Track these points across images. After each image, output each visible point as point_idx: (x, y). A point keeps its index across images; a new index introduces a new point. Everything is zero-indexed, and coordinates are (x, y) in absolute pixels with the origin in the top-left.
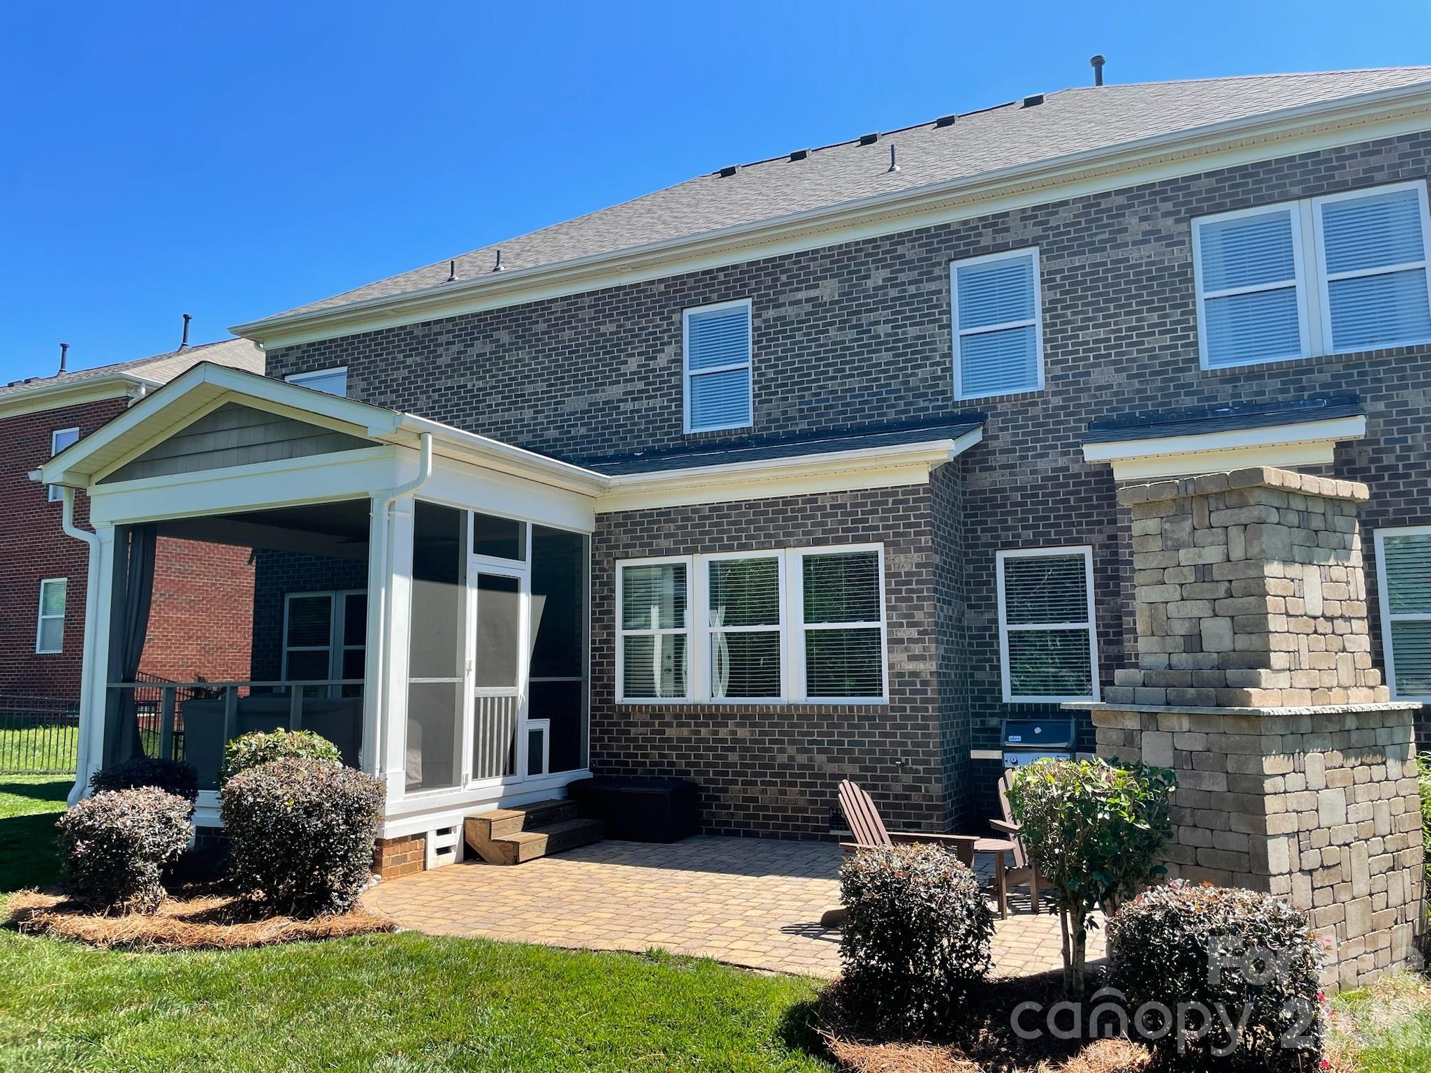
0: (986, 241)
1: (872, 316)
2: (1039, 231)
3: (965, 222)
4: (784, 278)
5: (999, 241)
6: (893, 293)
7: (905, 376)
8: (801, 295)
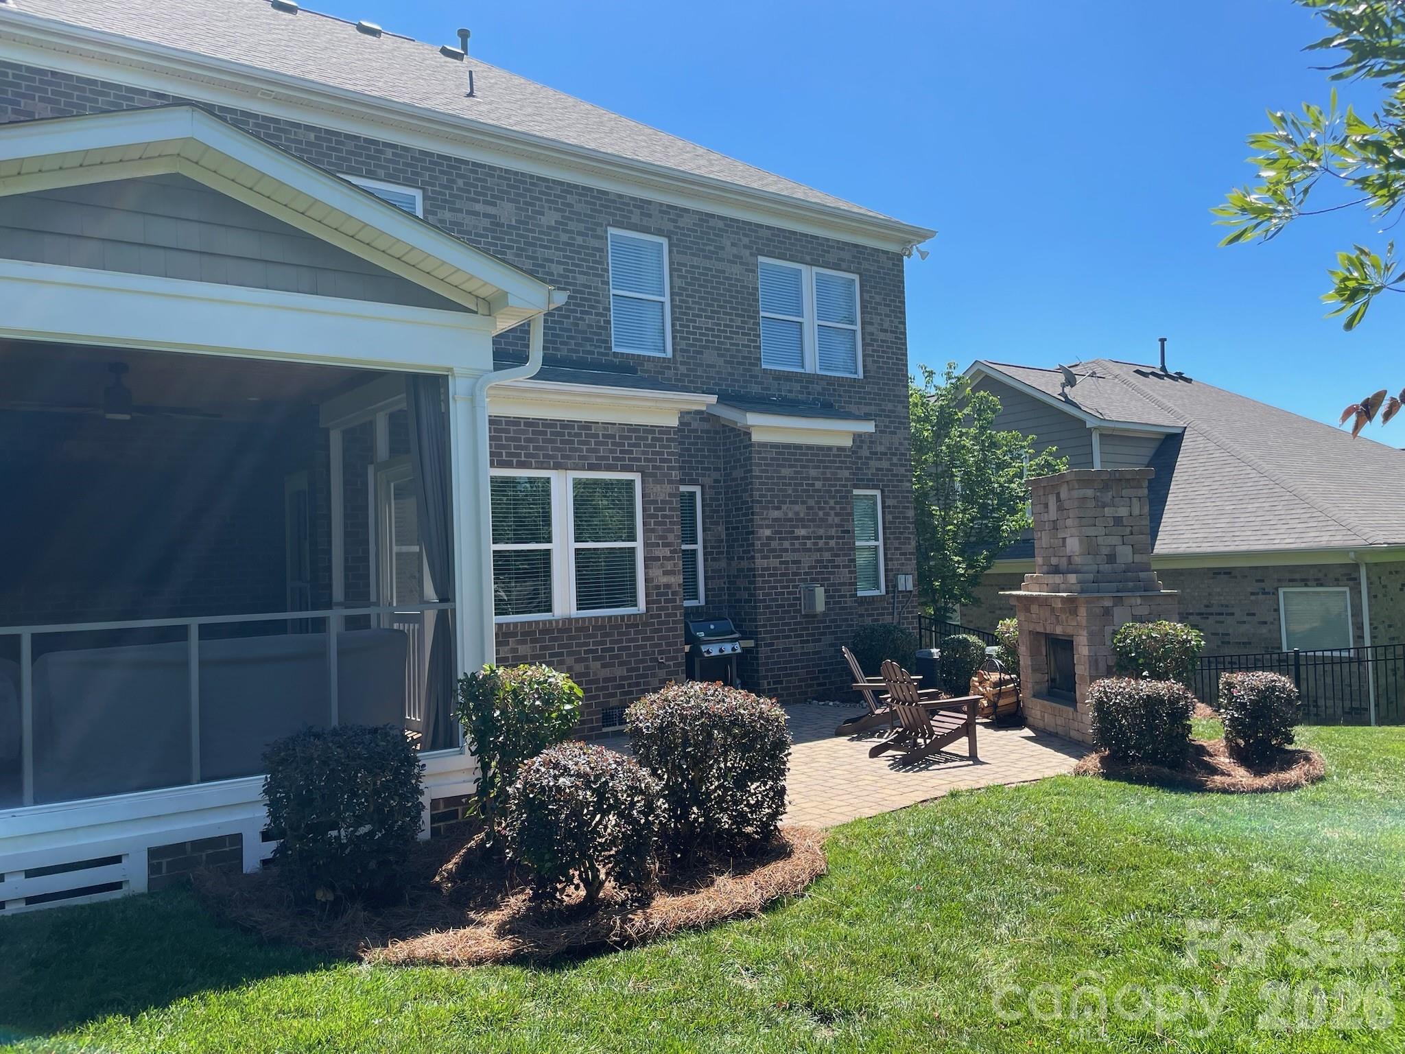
0: (635, 219)
1: (547, 253)
2: (671, 226)
3: (620, 196)
4: (460, 182)
5: (644, 223)
6: (564, 237)
7: (575, 318)
8: (478, 207)
